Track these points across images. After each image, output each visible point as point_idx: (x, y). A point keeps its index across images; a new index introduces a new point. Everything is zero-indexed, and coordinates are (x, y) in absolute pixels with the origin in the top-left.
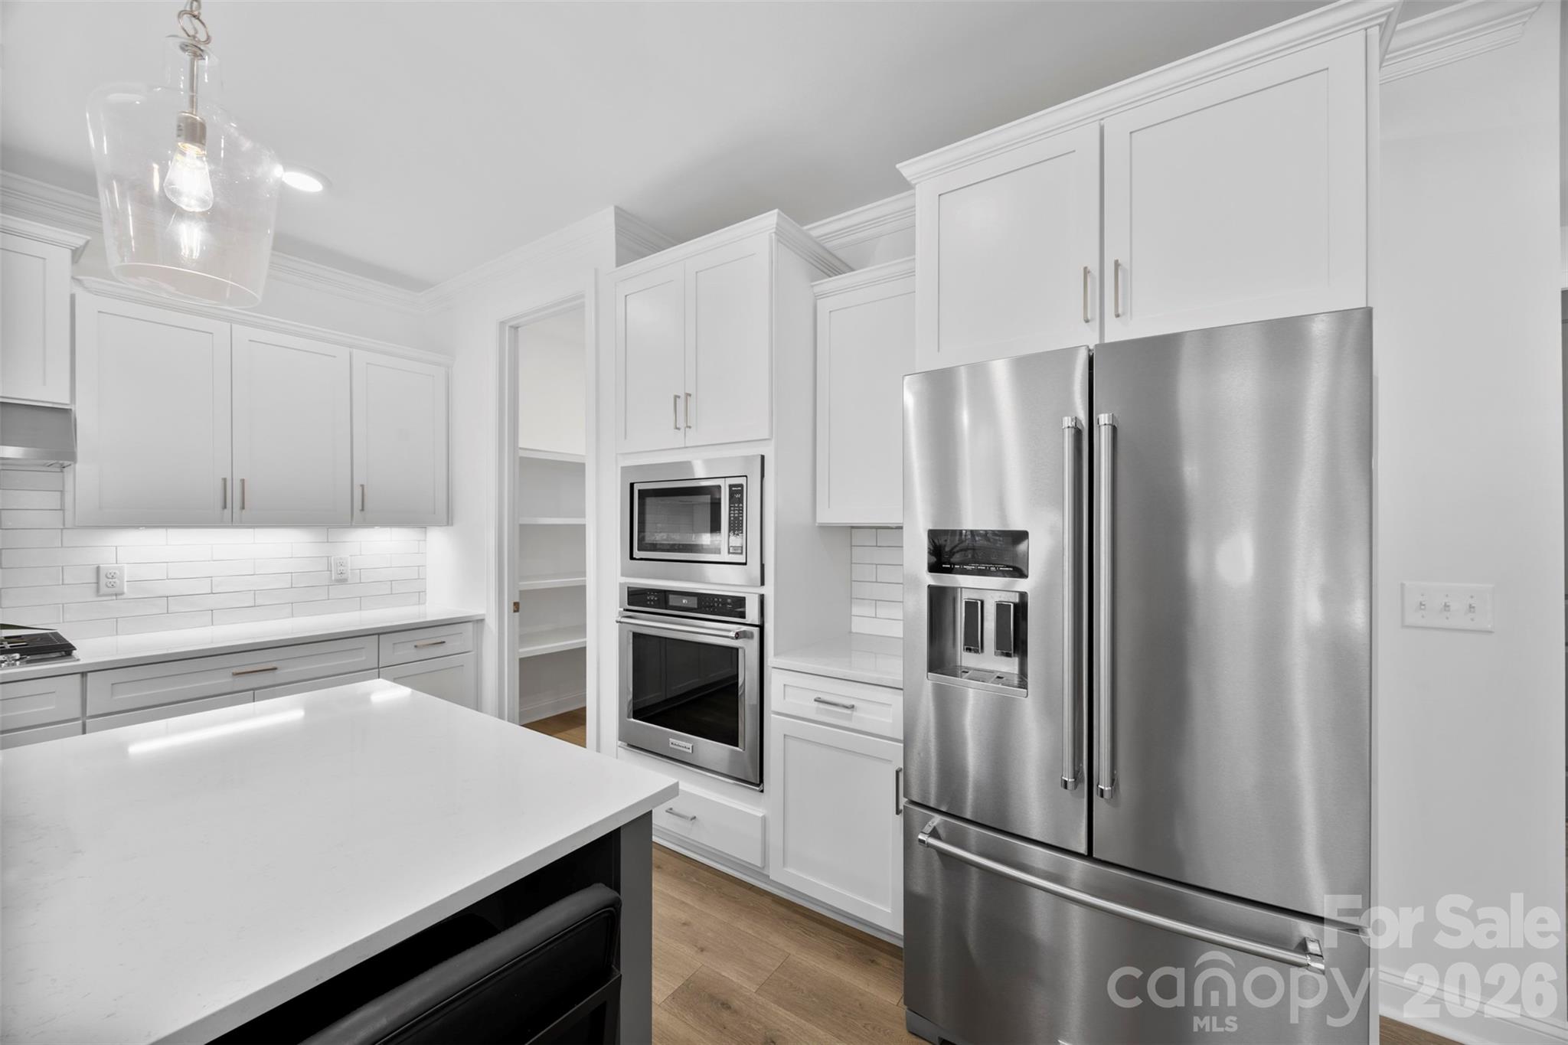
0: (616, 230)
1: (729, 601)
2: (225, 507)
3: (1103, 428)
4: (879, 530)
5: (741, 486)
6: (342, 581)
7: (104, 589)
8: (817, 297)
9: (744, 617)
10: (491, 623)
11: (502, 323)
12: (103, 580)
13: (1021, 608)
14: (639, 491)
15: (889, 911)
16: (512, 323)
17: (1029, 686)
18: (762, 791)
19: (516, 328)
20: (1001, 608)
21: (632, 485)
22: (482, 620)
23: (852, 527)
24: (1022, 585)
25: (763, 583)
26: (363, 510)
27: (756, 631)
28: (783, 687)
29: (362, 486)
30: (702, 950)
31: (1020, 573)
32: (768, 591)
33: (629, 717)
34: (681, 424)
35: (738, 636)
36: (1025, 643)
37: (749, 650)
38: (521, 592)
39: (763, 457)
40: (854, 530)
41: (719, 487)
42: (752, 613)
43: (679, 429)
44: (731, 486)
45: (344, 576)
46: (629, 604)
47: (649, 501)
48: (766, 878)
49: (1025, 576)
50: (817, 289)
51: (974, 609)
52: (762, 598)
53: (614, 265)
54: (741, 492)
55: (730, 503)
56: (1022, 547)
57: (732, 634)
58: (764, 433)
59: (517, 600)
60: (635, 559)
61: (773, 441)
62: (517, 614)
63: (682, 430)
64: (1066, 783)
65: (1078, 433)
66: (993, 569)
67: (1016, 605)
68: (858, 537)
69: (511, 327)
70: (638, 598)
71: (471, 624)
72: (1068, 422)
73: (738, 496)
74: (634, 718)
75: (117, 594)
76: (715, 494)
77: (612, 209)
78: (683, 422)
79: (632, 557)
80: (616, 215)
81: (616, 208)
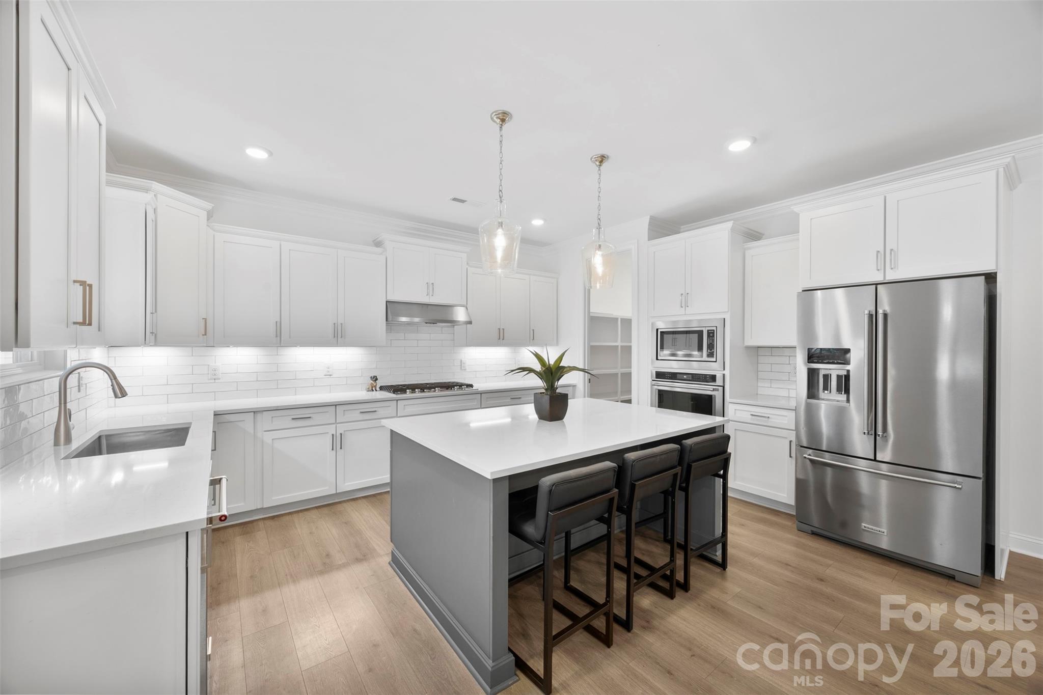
0: (650, 225)
1: (708, 376)
2: (499, 339)
3: (880, 315)
4: (773, 349)
5: (714, 330)
8: (745, 251)
9: (716, 383)
13: (847, 377)
14: (661, 332)
15: (786, 496)
17: (851, 402)
20: (839, 377)
21: (657, 330)
22: (576, 386)
23: (758, 347)
24: (848, 367)
25: (724, 370)
26: (533, 340)
27: (721, 388)
28: (734, 410)
29: (534, 329)
31: (847, 362)
32: (727, 372)
34: (683, 305)
35: (714, 390)
36: (849, 390)
37: (718, 396)
39: (724, 319)
40: (759, 348)
41: (702, 331)
42: (719, 381)
43: (682, 307)
44: (708, 331)
46: (656, 378)
47: (665, 336)
49: (849, 364)
50: (745, 247)
51: (827, 378)
52: (724, 375)
53: (647, 239)
54: (713, 333)
55: (708, 337)
56: (848, 356)
57: (710, 389)
58: (725, 310)
59: (590, 378)
60: (659, 358)
61: (729, 313)
62: (589, 384)
63: (684, 307)
64: (865, 433)
65: (871, 316)
66: (835, 362)
67: (845, 376)
68: (761, 352)
70: (660, 375)
72: (867, 312)
75: (465, 370)
76: (700, 333)
77: (649, 217)
78: (685, 304)
79: (657, 359)
80: (650, 219)
81: (651, 216)
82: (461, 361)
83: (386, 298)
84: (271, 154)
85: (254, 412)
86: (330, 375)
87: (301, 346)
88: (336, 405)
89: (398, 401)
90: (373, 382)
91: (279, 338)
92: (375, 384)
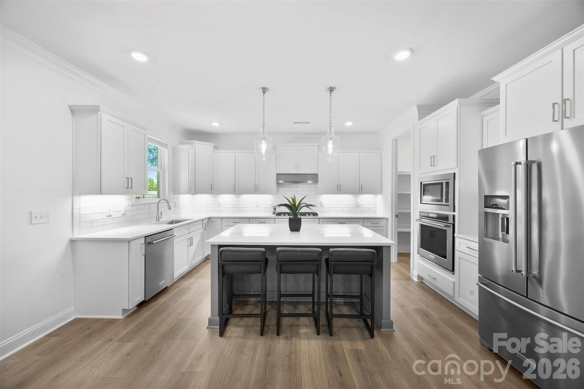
0: (418, 110)
1: (445, 216)
2: (338, 190)
5: (449, 182)
6: (358, 207)
7: (322, 205)
8: (483, 116)
9: (448, 221)
10: (390, 220)
11: (393, 140)
12: (321, 204)
14: (423, 184)
16: (396, 139)
18: (454, 274)
19: (397, 140)
21: (421, 183)
22: (388, 219)
25: (454, 211)
26: (362, 190)
27: (452, 225)
28: (459, 243)
29: (361, 185)
30: (428, 307)
32: (456, 213)
33: (420, 248)
35: (445, 226)
37: (449, 231)
38: (398, 213)
39: (454, 173)
41: (443, 183)
42: (451, 221)
44: (446, 182)
45: (358, 206)
47: (425, 187)
48: (454, 300)
50: (482, 114)
52: (454, 216)
53: (418, 120)
55: (446, 188)
57: (443, 225)
58: (455, 166)
59: (397, 214)
60: (422, 203)
61: (457, 168)
62: (397, 218)
69: (395, 140)
70: (422, 214)
71: (385, 219)
73: (448, 185)
74: (421, 248)
75: (323, 206)
76: (442, 184)
77: (416, 106)
78: (433, 165)
79: (421, 203)
80: (417, 107)
81: (417, 105)
82: (321, 202)
83: (276, 172)
84: (220, 124)
85: (222, 218)
86: (258, 206)
87: (246, 194)
88: (249, 218)
89: (276, 219)
90: (274, 210)
91: (234, 191)
92: (275, 211)
